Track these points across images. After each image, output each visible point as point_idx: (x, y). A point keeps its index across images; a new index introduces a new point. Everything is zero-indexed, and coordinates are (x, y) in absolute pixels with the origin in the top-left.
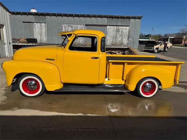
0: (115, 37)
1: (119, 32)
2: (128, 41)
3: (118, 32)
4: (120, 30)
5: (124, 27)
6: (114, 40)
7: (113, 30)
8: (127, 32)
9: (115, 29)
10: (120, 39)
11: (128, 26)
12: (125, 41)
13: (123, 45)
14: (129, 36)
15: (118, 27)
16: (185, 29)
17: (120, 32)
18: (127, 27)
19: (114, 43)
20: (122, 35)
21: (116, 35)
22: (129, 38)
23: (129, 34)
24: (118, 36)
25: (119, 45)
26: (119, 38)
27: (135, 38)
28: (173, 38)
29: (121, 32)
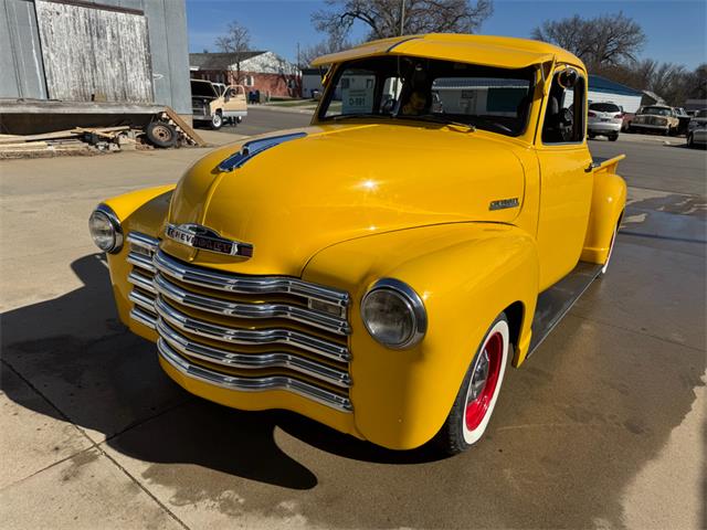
0: (87, 61)
1: (105, 37)
2: (151, 81)
3: (98, 36)
4: (108, 29)
5: (120, 15)
6: (88, 76)
7: (70, 23)
8: (138, 41)
9: (82, 21)
10: (112, 72)
11: (140, 13)
12: (139, 84)
13: (134, 99)
14: (150, 58)
15: (92, 11)
16: (229, 41)
17: (109, 36)
18: (137, 18)
19: (90, 91)
20: (119, 53)
21: (92, 53)
22: (150, 67)
23: (149, 51)
24: (102, 56)
25: (116, 99)
26: (109, 65)
27: (173, 67)
28: (196, 69)
29: (113, 37)
